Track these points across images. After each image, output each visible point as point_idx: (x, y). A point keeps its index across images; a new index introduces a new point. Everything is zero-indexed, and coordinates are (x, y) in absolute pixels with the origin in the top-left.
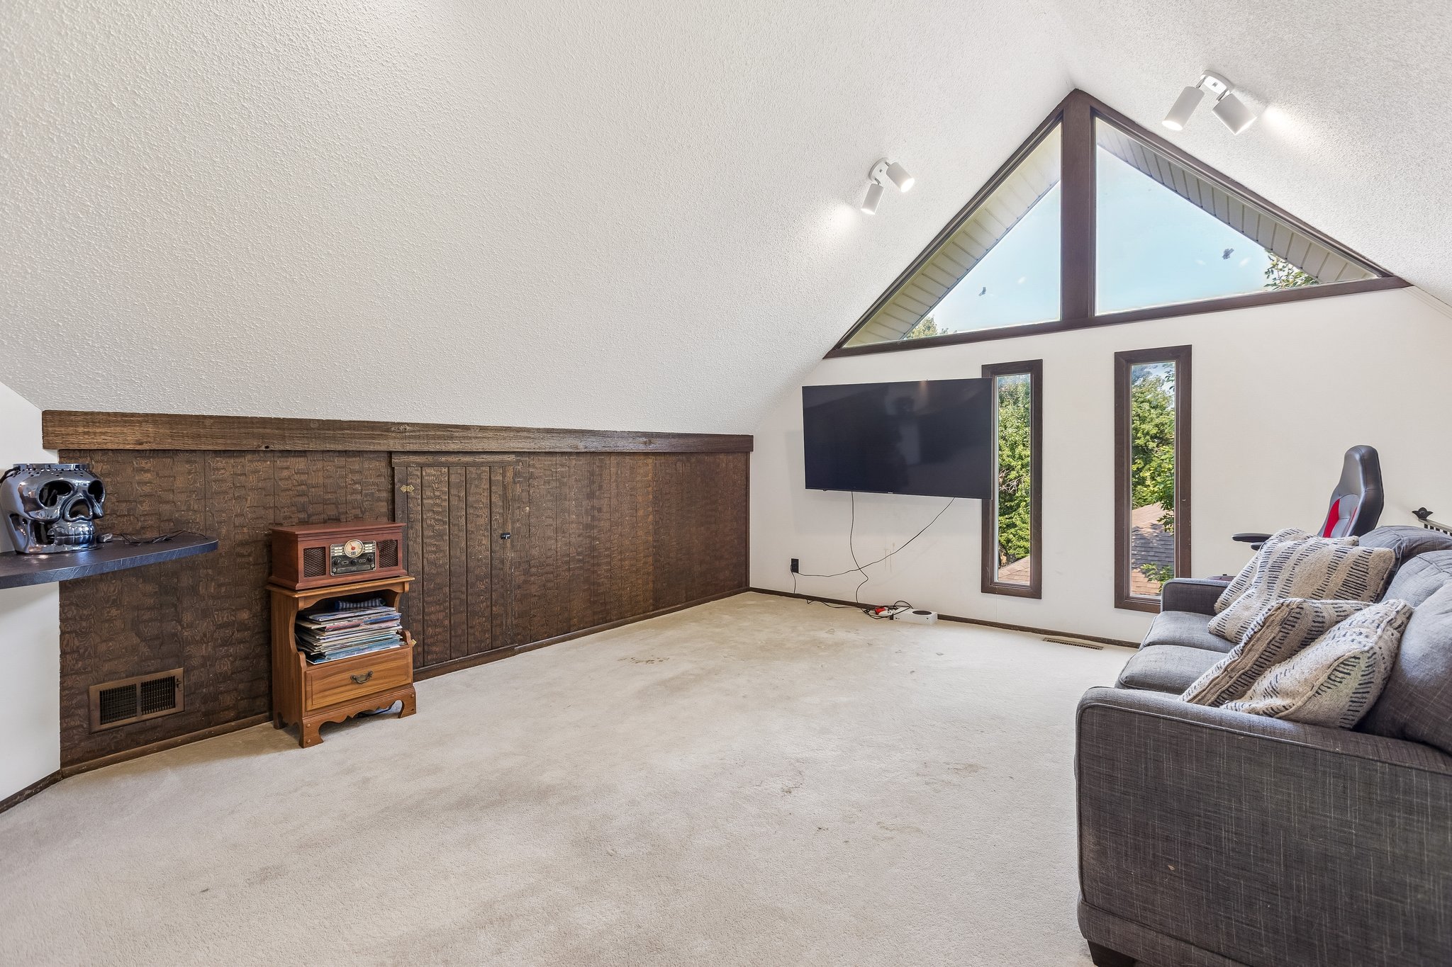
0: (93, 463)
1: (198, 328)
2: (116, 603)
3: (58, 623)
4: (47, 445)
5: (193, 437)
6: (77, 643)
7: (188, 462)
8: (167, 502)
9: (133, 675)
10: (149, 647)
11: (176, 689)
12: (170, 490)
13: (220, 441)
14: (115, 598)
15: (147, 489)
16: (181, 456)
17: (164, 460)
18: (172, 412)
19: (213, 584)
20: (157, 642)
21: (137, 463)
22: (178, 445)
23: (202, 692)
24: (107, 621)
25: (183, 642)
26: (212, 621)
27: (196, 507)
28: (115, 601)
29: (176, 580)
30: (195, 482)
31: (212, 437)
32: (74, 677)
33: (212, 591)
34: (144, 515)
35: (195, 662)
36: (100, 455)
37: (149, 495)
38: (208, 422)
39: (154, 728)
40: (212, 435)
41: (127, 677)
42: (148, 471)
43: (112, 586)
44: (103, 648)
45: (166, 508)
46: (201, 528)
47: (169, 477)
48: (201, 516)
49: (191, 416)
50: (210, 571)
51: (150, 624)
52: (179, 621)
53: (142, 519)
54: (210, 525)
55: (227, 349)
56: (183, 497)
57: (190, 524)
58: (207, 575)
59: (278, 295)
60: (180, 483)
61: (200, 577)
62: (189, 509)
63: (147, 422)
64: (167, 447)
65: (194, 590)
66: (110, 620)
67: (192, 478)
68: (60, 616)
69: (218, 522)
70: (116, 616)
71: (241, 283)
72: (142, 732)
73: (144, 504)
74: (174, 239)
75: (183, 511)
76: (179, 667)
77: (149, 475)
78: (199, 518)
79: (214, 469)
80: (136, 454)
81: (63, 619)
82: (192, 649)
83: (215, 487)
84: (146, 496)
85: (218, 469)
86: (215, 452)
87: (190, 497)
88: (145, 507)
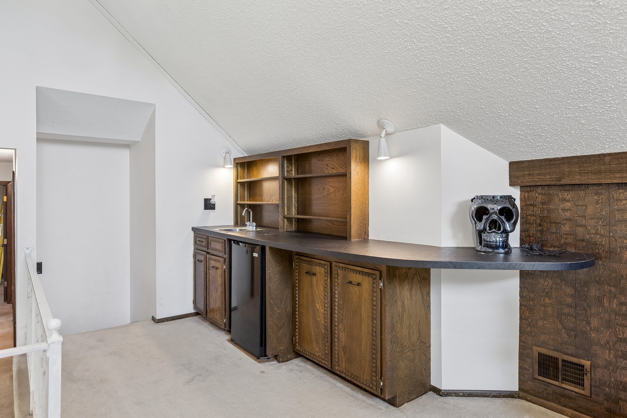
0: (537, 195)
1: (554, 83)
2: (548, 295)
3: (518, 298)
4: (512, 184)
5: (595, 173)
6: (528, 315)
7: (597, 194)
8: (582, 226)
9: (557, 351)
10: (568, 334)
11: (585, 376)
12: (583, 216)
13: (617, 175)
14: (548, 290)
15: (568, 214)
16: (592, 189)
17: (579, 192)
18: (579, 154)
19: (615, 301)
20: (573, 333)
21: (561, 195)
22: (584, 180)
23: (605, 390)
24: (543, 305)
25: (591, 341)
26: (614, 333)
27: (602, 232)
28: (547, 293)
29: (586, 289)
30: (602, 210)
31: (611, 172)
32: (526, 335)
33: (615, 307)
34: (566, 234)
35: (600, 362)
36: (541, 189)
37: (568, 220)
38: (607, 159)
39: (570, 398)
40: (609, 170)
41: (554, 350)
42: (568, 201)
43: (546, 282)
44: (540, 323)
45: (580, 231)
46: (606, 250)
47: (582, 205)
48: (606, 240)
49: (594, 156)
50: (613, 289)
51: (569, 317)
52: (589, 323)
53: (565, 237)
54: (613, 248)
55: (586, 93)
56: (593, 222)
57: (598, 246)
58: (610, 291)
59: (595, 26)
60: (590, 210)
61: (605, 292)
62: (596, 234)
63: (563, 163)
64: (577, 182)
65: (600, 301)
66: (545, 306)
67: (599, 207)
68: (520, 293)
69: (620, 247)
70: (548, 304)
71: (558, 31)
72: (563, 396)
73: (566, 226)
74: (496, 21)
75: (593, 234)
76: (588, 360)
77: (569, 204)
78: (604, 241)
79: (617, 200)
80: (561, 188)
81: (521, 296)
82: (596, 349)
83: (618, 216)
84: (567, 220)
85: (621, 200)
86: (618, 184)
87: (597, 223)
88: (566, 228)
